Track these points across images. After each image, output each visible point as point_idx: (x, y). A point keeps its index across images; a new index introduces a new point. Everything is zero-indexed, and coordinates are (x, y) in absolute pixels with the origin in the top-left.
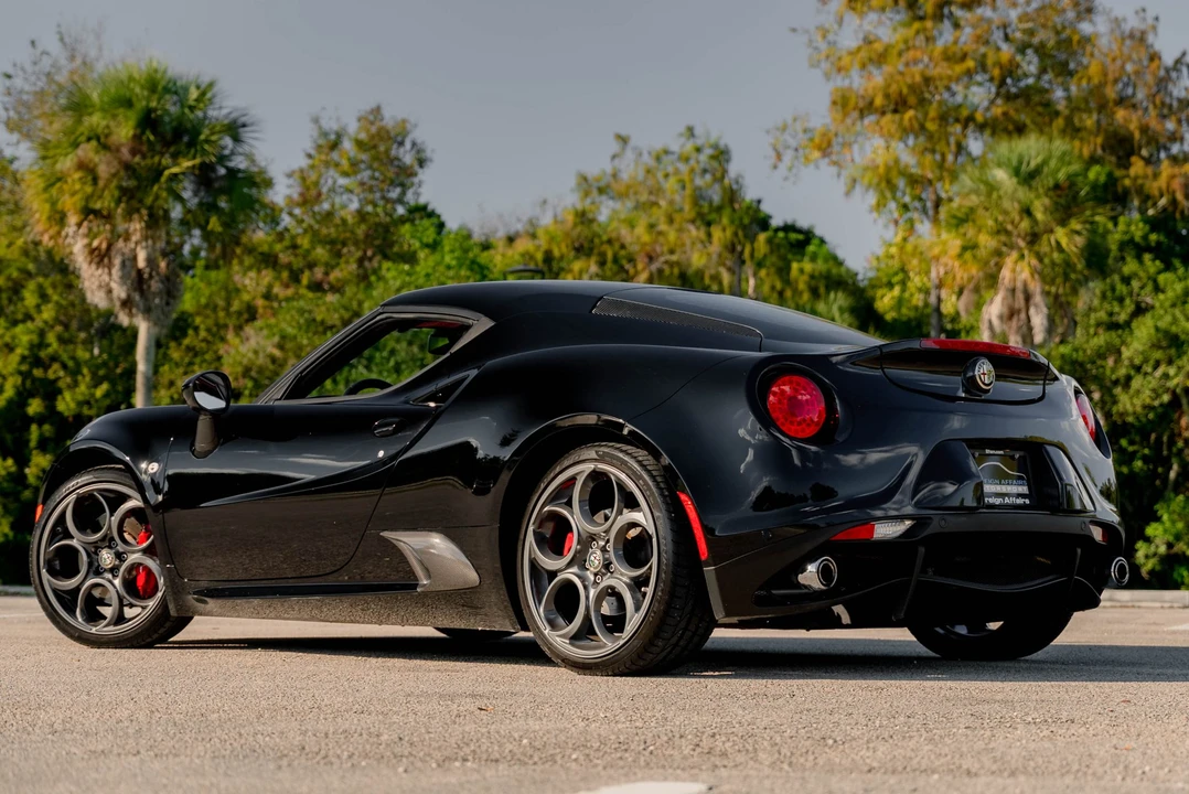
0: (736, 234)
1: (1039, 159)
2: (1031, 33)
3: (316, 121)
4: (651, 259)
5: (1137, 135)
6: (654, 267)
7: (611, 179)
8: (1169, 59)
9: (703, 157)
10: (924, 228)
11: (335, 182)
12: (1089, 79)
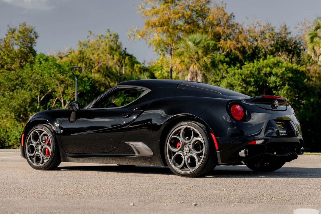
0: (120, 57)
1: (200, 39)
2: (194, 7)
3: (8, 26)
4: (99, 63)
5: (222, 33)
6: (100, 65)
7: (87, 42)
8: (229, 14)
9: (112, 37)
10: (168, 56)
11: (13, 42)
12: (210, 19)
